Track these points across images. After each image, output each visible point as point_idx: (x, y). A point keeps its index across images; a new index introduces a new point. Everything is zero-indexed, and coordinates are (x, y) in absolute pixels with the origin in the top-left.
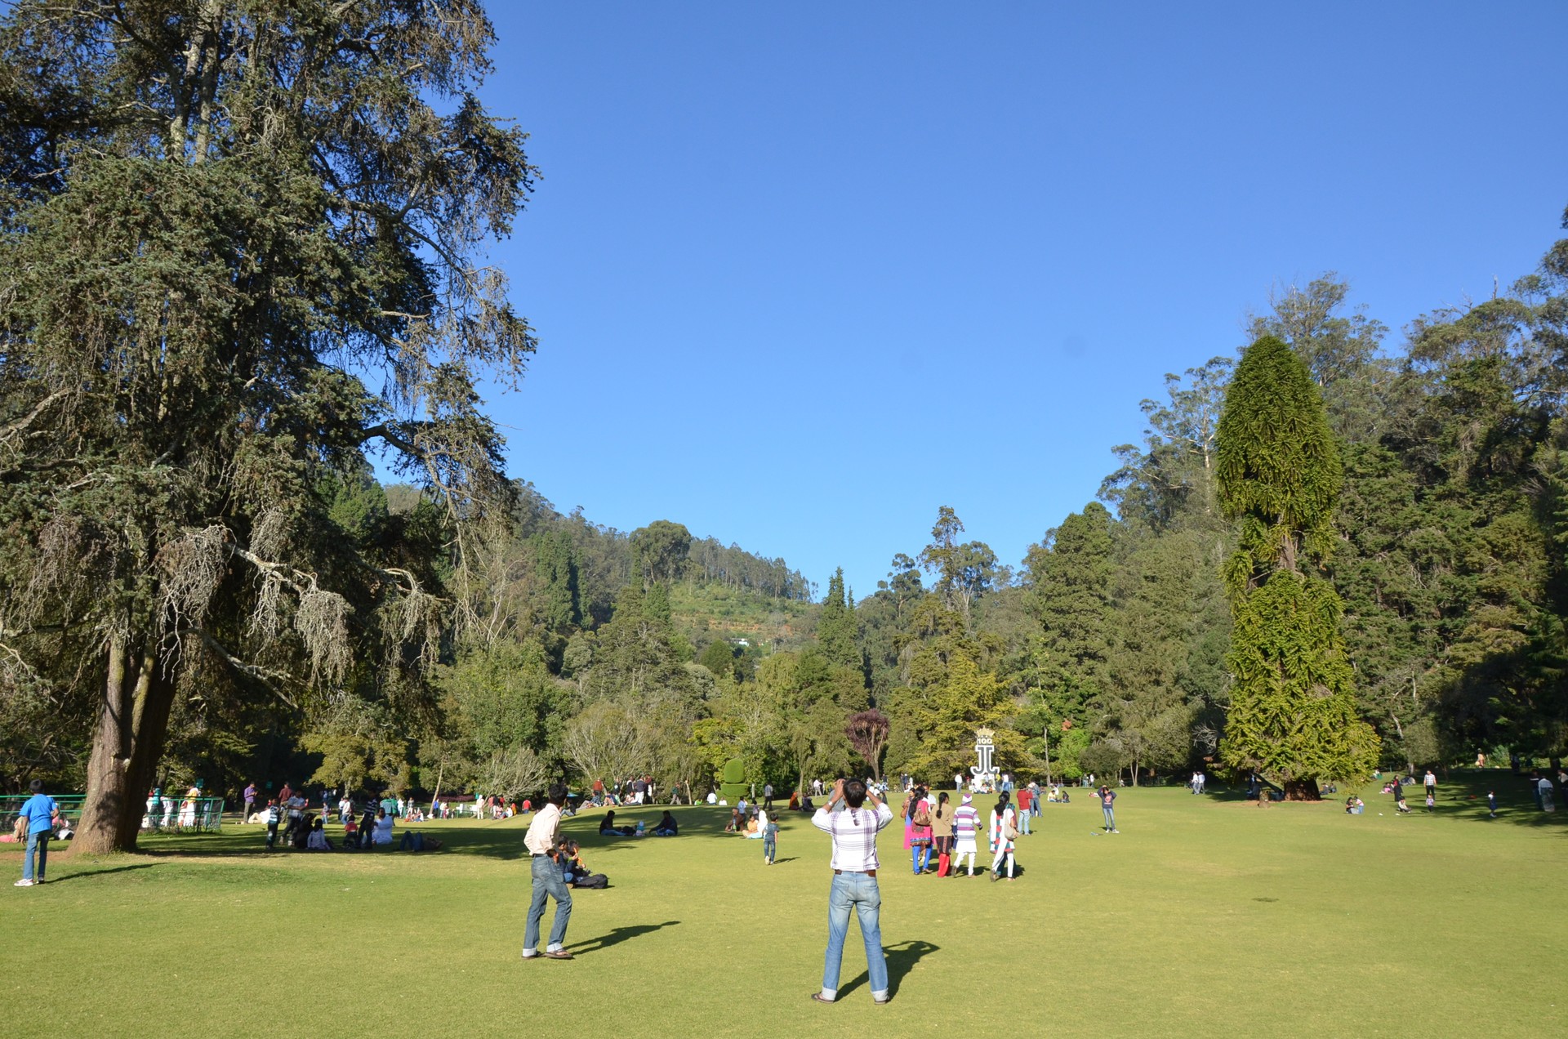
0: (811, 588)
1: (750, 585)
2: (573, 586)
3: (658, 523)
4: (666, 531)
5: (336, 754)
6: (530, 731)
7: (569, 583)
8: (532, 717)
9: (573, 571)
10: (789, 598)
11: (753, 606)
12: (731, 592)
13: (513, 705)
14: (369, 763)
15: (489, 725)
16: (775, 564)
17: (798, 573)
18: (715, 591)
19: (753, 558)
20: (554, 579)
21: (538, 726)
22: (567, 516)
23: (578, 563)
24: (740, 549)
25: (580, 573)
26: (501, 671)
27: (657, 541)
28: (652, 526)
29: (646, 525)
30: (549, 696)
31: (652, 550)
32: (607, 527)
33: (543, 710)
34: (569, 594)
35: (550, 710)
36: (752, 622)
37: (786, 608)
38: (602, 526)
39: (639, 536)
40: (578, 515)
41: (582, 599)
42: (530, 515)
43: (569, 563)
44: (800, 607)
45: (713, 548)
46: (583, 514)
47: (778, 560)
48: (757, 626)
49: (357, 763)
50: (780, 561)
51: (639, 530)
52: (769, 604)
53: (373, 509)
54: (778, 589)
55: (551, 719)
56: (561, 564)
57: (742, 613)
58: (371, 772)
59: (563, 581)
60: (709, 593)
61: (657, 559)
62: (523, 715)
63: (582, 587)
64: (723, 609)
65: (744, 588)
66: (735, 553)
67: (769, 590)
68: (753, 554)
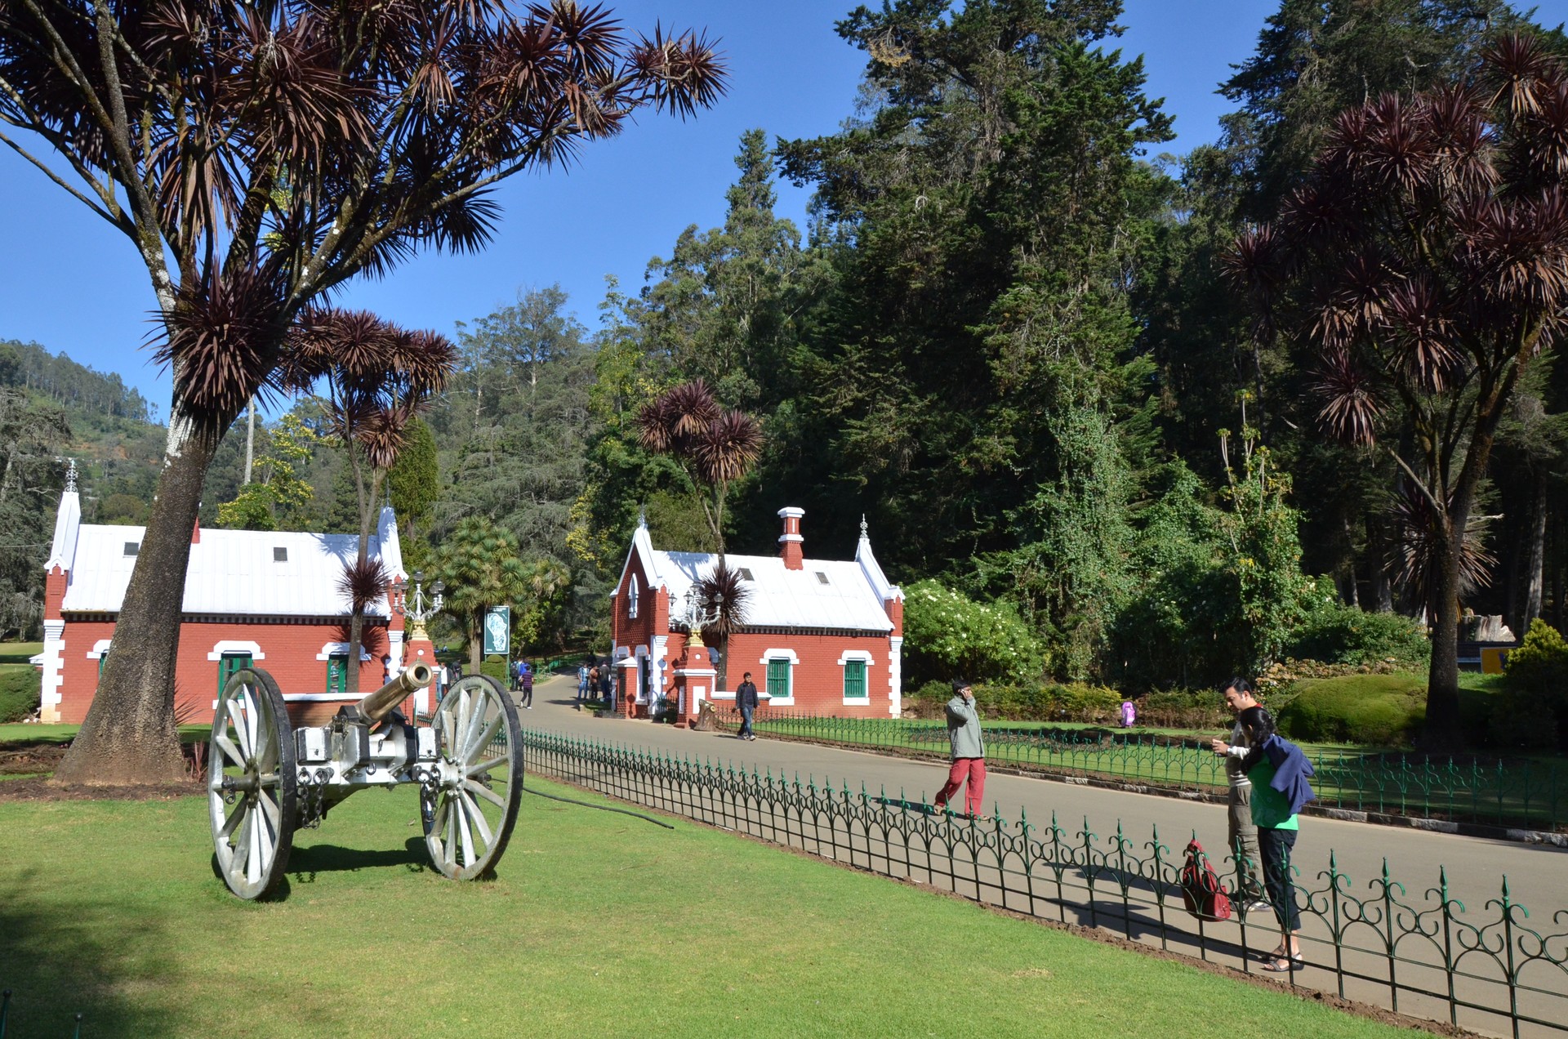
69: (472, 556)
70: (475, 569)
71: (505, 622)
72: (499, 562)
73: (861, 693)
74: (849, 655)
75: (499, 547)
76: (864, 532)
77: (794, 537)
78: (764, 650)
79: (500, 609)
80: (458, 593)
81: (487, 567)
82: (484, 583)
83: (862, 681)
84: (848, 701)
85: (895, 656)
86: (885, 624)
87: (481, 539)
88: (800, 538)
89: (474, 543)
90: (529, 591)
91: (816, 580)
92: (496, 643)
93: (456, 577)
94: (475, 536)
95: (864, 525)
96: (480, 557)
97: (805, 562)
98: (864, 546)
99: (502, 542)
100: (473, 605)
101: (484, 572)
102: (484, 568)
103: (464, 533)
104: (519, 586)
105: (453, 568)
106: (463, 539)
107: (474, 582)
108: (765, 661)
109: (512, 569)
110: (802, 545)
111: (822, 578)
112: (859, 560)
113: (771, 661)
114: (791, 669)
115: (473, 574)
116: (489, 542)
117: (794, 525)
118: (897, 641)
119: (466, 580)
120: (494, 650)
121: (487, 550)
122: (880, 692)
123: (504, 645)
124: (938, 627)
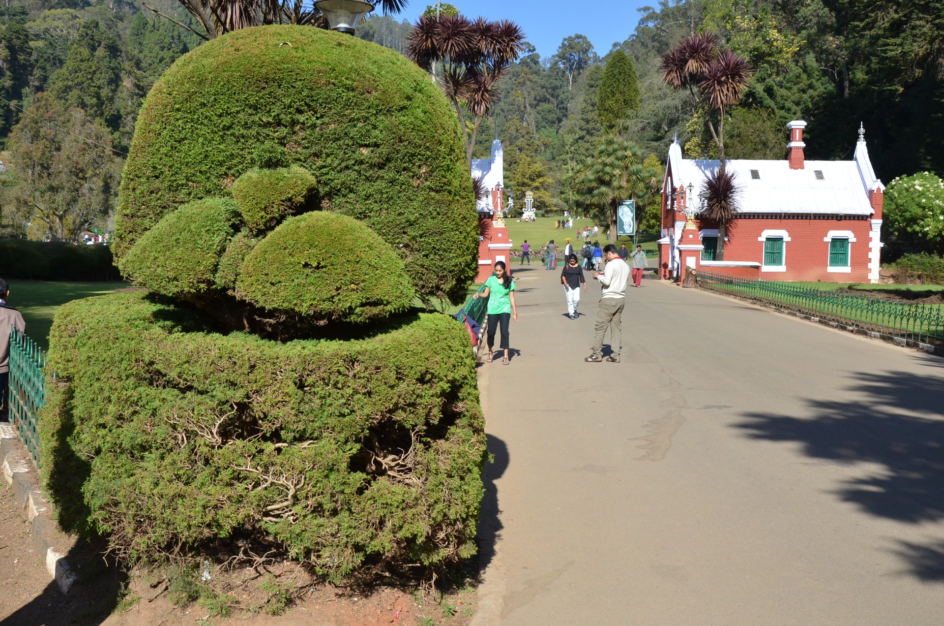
69: (605, 165)
70: (608, 173)
71: (632, 211)
72: (627, 168)
73: (844, 263)
74: (833, 234)
75: (626, 157)
76: (862, 136)
77: (798, 144)
78: (762, 231)
79: (628, 202)
80: (596, 192)
81: (617, 172)
82: (615, 184)
83: (846, 254)
84: (831, 269)
85: (875, 234)
86: (867, 210)
87: (615, 151)
88: (803, 145)
89: (609, 155)
90: (647, 189)
91: (814, 176)
92: (626, 227)
93: (595, 180)
94: (610, 149)
95: (862, 130)
96: (612, 165)
97: (807, 163)
98: (861, 148)
99: (629, 153)
100: (609, 200)
101: (614, 176)
102: (615, 173)
103: (603, 147)
104: (641, 185)
105: (593, 174)
106: (601, 152)
107: (608, 184)
108: (762, 238)
109: (637, 173)
110: (805, 150)
111: (819, 175)
112: (856, 160)
113: (767, 239)
114: (784, 244)
115: (607, 178)
116: (620, 153)
117: (798, 135)
118: (877, 223)
119: (602, 182)
120: (624, 231)
121: (618, 159)
122: (861, 261)
123: (631, 229)
124: (919, 211)
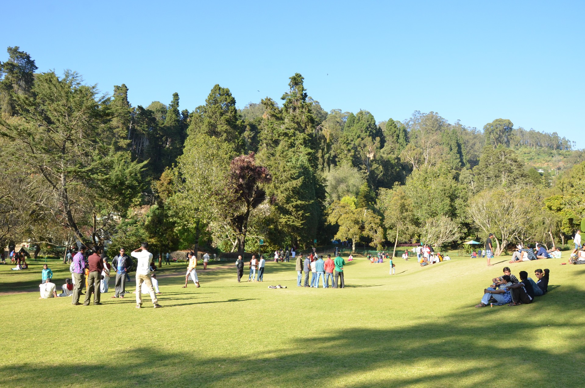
0: (572, 144)
1: (541, 146)
2: (460, 152)
3: (497, 120)
4: (501, 123)
5: (345, 225)
6: (447, 208)
7: (458, 151)
8: (448, 201)
9: (459, 146)
10: (561, 150)
11: (543, 155)
12: (532, 150)
13: (436, 196)
14: (362, 228)
15: (425, 207)
16: (552, 135)
17: (564, 138)
18: (524, 150)
19: (541, 134)
20: (451, 150)
21: (451, 206)
22: (454, 125)
23: (461, 142)
24: (534, 131)
25: (462, 146)
26: (428, 180)
27: (497, 128)
28: (494, 122)
29: (491, 122)
30: (455, 190)
31: (495, 132)
32: (472, 127)
33: (453, 197)
34: (458, 156)
35: (457, 197)
36: (544, 162)
37: (560, 154)
38: (469, 127)
39: (488, 127)
40: (458, 124)
41: (464, 157)
42: (438, 125)
43: (457, 143)
44: (567, 153)
45: (521, 132)
46: (460, 123)
47: (554, 133)
48: (546, 163)
49: (356, 228)
50: (555, 134)
51: (488, 124)
52: (551, 153)
53: (370, 125)
54: (555, 146)
55: (458, 202)
56: (453, 144)
57: (538, 158)
58: (363, 232)
59: (455, 150)
60: (521, 151)
61: (497, 136)
62: (443, 200)
63: (464, 152)
64: (529, 158)
65: (538, 148)
66: (532, 133)
67: (551, 147)
68: (541, 132)
